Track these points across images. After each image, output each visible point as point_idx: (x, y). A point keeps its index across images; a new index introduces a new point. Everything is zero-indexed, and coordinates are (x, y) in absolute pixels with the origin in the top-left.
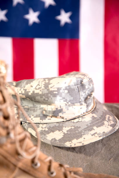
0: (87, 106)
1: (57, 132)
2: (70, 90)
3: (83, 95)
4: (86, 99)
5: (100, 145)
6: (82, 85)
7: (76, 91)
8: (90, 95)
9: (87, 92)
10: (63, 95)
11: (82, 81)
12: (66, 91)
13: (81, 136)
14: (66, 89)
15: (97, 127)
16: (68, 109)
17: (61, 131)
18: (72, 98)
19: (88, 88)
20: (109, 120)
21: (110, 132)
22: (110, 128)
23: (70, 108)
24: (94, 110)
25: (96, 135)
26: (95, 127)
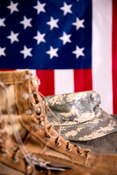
0: (96, 114)
1: (73, 131)
2: (82, 102)
3: (92, 105)
4: (95, 109)
5: (105, 140)
6: (91, 98)
7: (87, 102)
8: (98, 106)
9: (95, 104)
10: (77, 105)
11: (91, 96)
12: (79, 103)
13: (91, 133)
14: (79, 101)
15: (103, 127)
16: (81, 115)
17: (76, 131)
18: (84, 108)
19: (96, 100)
20: (112, 123)
21: (113, 130)
22: (113, 128)
23: (83, 115)
24: (101, 117)
25: (102, 132)
26: (101, 128)
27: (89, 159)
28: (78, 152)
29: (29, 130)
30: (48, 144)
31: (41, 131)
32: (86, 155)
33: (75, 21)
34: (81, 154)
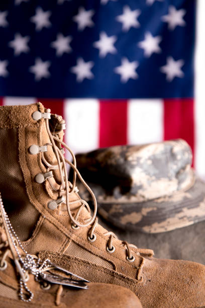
0: (180, 183)
4: (178, 174)
8: (184, 168)
9: (180, 164)
10: (145, 166)
12: (150, 162)
15: (189, 209)
16: (150, 185)
18: (157, 172)
19: (182, 158)
23: (154, 184)
24: (191, 189)
25: (185, 219)
26: (185, 210)
27: (145, 269)
28: (127, 254)
29: (40, 211)
30: (73, 237)
31: (61, 213)
32: (141, 262)
33: (167, 13)
34: (132, 258)
